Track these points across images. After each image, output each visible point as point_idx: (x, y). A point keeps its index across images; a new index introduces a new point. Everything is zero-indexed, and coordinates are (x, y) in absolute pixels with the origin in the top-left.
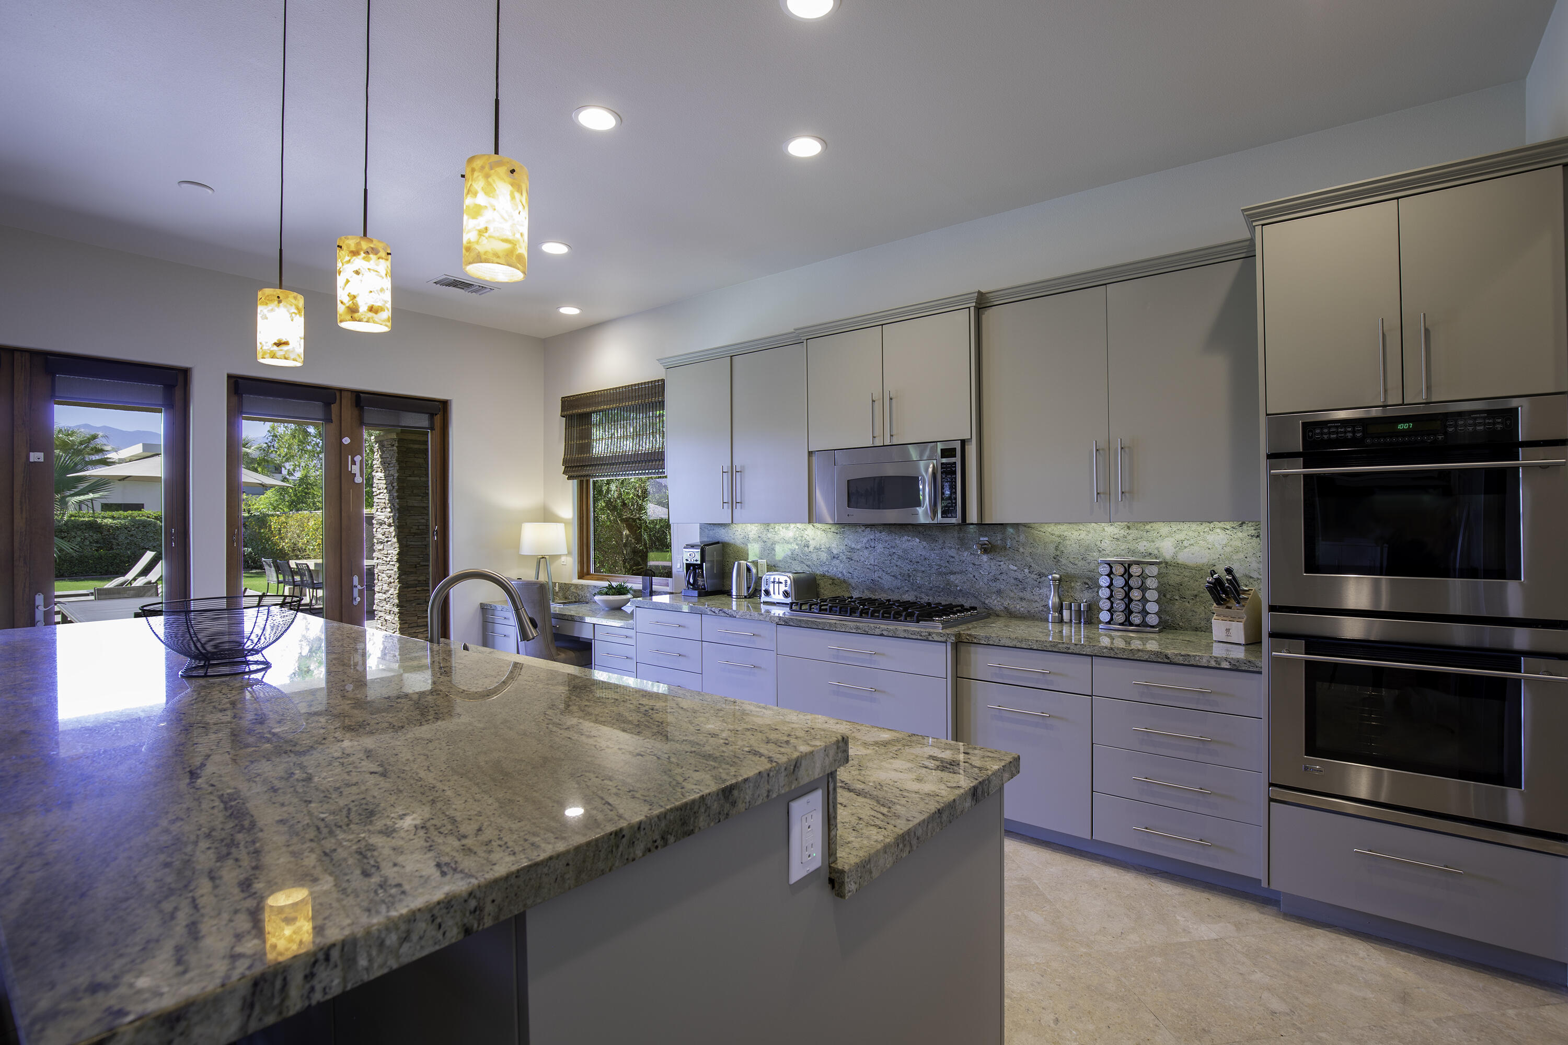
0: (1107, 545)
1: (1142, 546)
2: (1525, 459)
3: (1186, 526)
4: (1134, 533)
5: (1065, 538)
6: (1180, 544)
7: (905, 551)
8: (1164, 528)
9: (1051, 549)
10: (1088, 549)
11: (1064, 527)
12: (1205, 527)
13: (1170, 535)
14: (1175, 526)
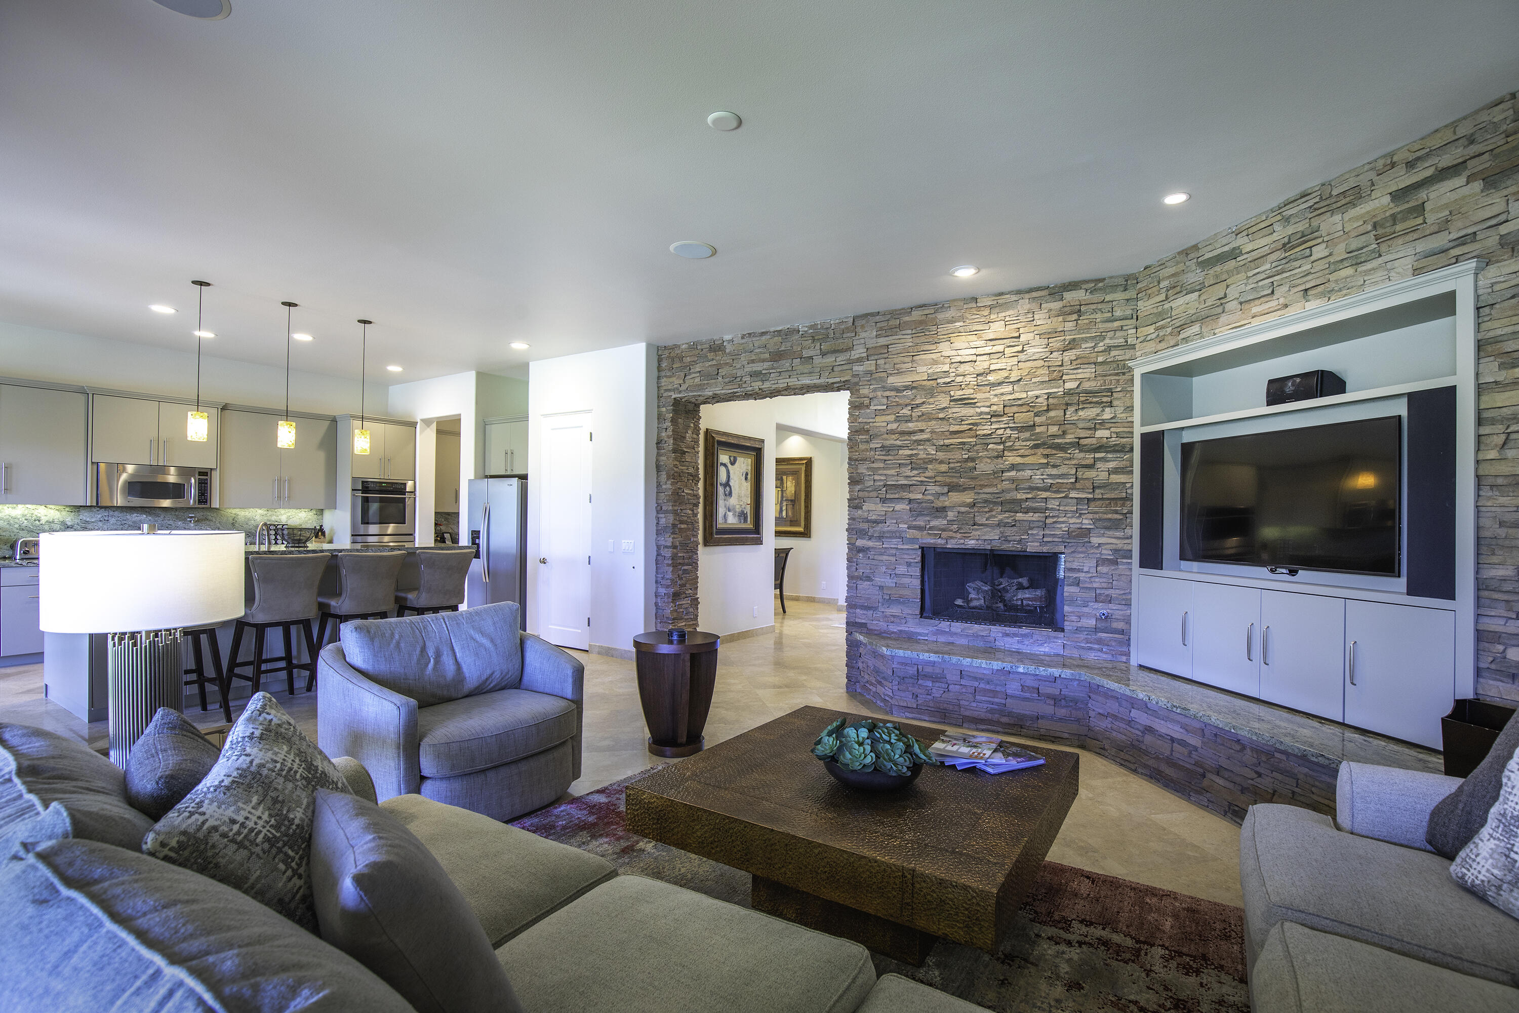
0: (258, 518)
1: (274, 518)
2: (407, 496)
3: (291, 510)
4: (270, 513)
5: (238, 515)
6: (289, 518)
7: (134, 522)
8: (282, 511)
9: (231, 519)
10: (249, 519)
11: (237, 510)
12: (298, 511)
13: (285, 514)
14: (287, 510)
